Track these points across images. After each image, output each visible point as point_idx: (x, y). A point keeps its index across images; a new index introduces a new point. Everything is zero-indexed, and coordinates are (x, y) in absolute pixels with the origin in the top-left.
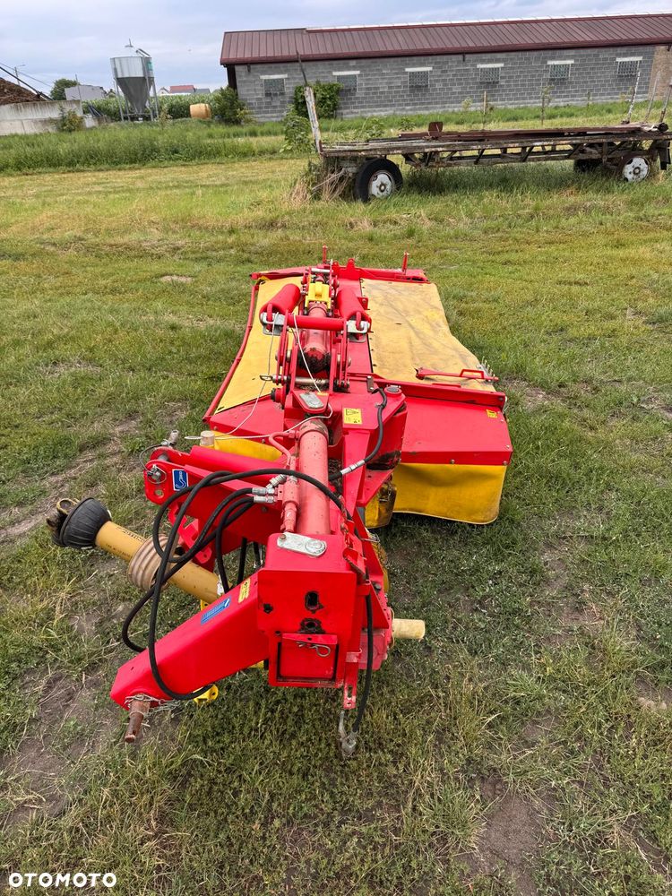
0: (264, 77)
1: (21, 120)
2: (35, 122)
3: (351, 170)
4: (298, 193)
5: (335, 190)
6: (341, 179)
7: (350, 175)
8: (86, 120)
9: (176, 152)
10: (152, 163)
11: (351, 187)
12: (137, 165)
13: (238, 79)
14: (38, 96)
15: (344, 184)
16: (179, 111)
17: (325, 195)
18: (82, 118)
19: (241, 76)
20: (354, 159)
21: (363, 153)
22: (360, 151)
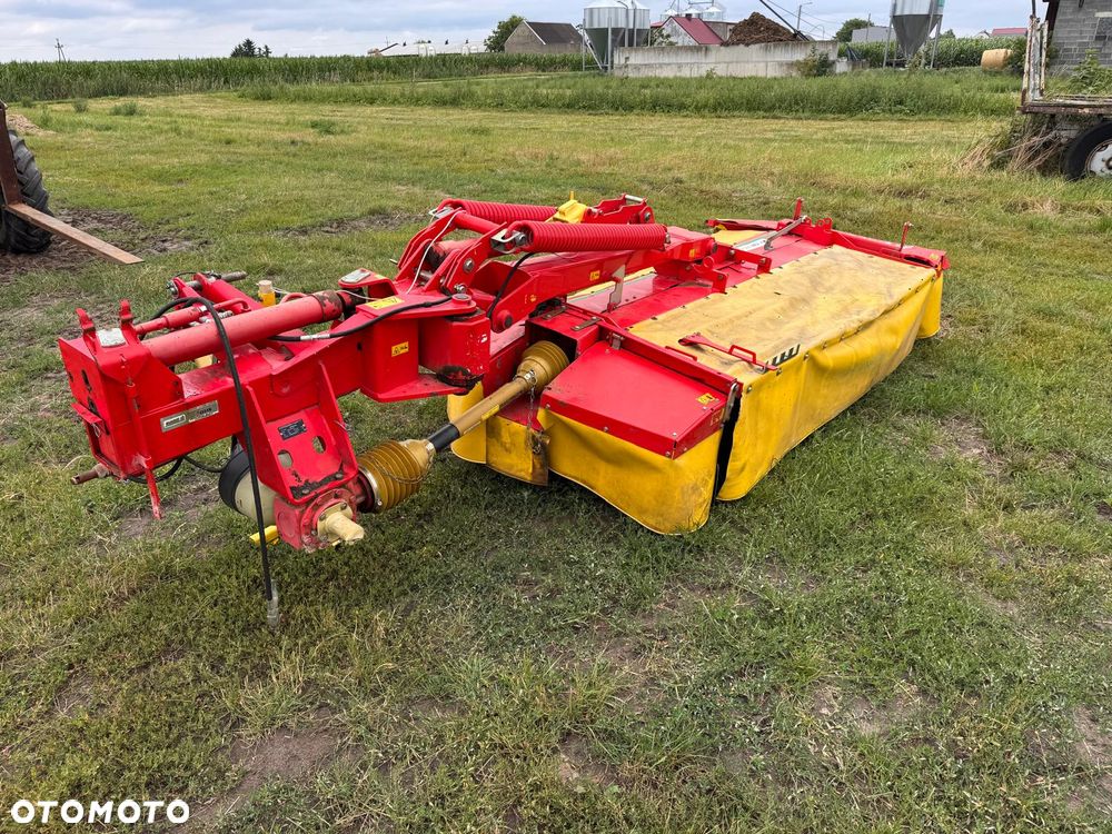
0: (1101, 15)
1: (767, 62)
2: (781, 64)
3: (1067, 133)
4: (973, 158)
5: (1029, 160)
6: (1046, 145)
7: (1063, 141)
8: (838, 65)
9: (901, 103)
10: (864, 114)
11: (1058, 157)
12: (843, 116)
13: (1059, 17)
14: (795, 35)
15: (1050, 152)
16: (967, 57)
17: (1012, 165)
18: (834, 62)
19: (1065, 13)
20: (1074, 119)
21: (1087, 111)
22: (1082, 107)
